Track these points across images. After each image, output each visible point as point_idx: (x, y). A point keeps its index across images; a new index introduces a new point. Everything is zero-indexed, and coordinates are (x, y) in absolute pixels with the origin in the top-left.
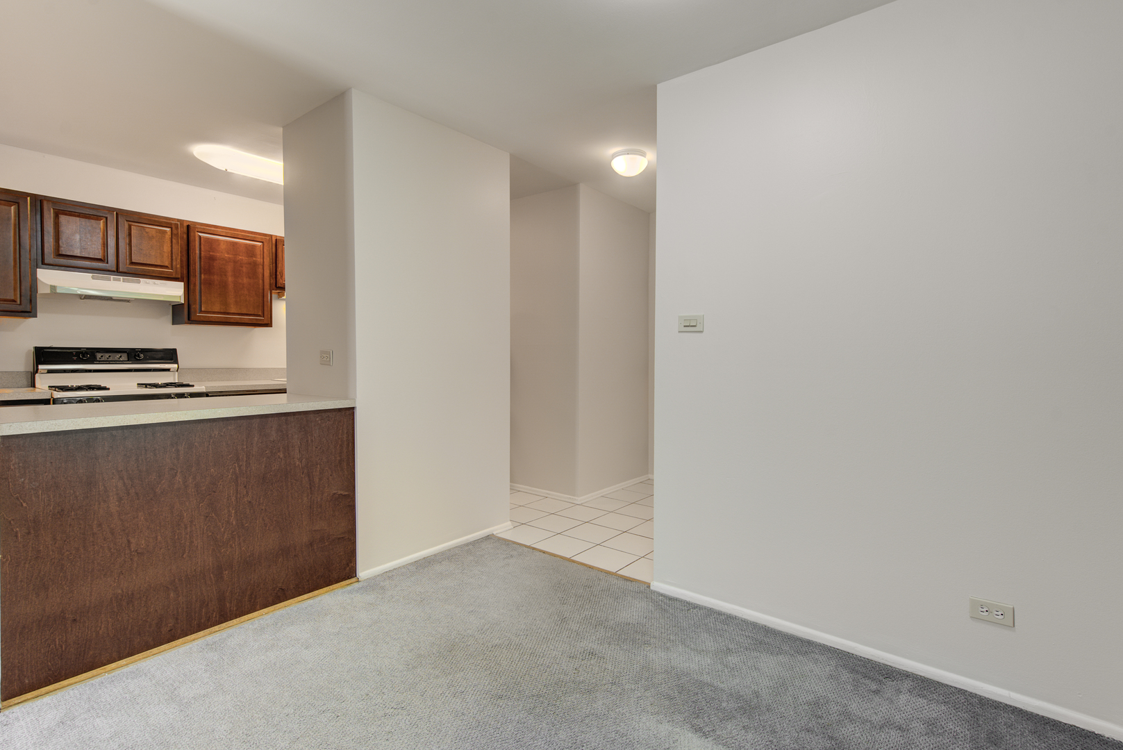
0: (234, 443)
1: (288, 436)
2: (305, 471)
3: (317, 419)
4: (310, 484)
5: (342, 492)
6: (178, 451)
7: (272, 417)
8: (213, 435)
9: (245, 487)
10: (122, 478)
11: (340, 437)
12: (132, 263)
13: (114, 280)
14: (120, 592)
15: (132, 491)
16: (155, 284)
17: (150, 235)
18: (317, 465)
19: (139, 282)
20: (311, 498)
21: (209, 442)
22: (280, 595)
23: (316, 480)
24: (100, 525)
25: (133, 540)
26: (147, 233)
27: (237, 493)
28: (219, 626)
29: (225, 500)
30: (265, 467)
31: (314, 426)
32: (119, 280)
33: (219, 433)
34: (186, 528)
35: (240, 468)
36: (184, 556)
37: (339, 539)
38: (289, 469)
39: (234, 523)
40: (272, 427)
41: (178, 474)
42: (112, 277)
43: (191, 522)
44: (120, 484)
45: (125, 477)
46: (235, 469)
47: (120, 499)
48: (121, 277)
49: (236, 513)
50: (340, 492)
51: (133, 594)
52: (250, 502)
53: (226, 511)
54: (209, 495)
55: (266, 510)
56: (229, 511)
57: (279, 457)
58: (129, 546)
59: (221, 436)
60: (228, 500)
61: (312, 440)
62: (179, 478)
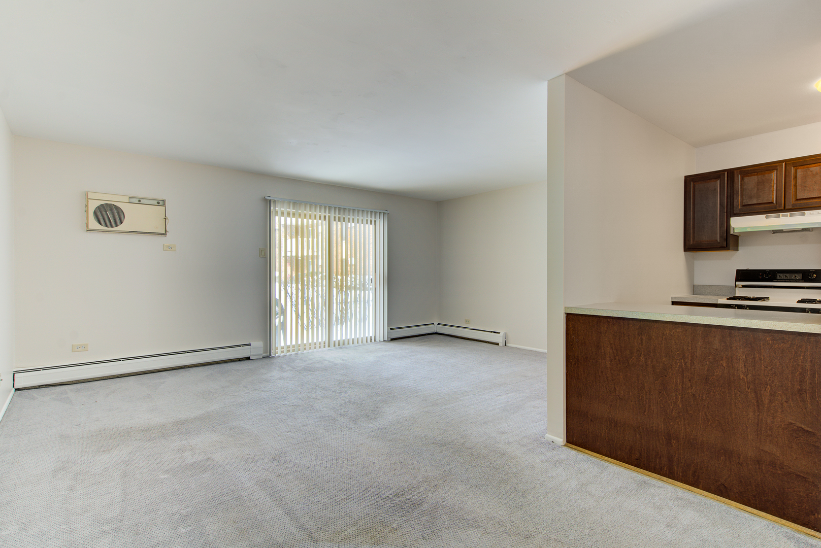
0: (681, 343)
1: (731, 348)
2: (751, 387)
3: (768, 339)
4: (757, 401)
5: (803, 426)
6: (642, 339)
7: (715, 328)
8: (665, 333)
9: (690, 380)
10: (612, 348)
11: (800, 363)
12: (797, 200)
13: (783, 216)
14: (611, 416)
15: (617, 358)
16: (819, 213)
17: (814, 173)
18: (766, 385)
19: (804, 214)
20: (759, 415)
21: (662, 338)
22: (722, 490)
23: (766, 401)
24: (602, 372)
25: (617, 389)
26: (811, 171)
27: (683, 383)
28: (668, 479)
29: (673, 386)
30: (708, 370)
31: (763, 345)
32: (787, 216)
33: (669, 333)
34: (646, 394)
35: (685, 364)
36: (645, 413)
37: (798, 476)
38: (732, 379)
39: (680, 406)
40: (715, 337)
41: (642, 355)
42: (781, 214)
43: (650, 392)
44: (611, 351)
45: (614, 348)
46: (681, 363)
47: (611, 361)
48: (789, 213)
49: (682, 398)
50: (799, 424)
51: (617, 422)
52: (694, 395)
53: (674, 394)
54: (662, 377)
55: (708, 407)
56: (676, 395)
57: (722, 365)
58: (615, 391)
59: (671, 335)
60: (676, 386)
61: (760, 359)
62: (642, 358)
